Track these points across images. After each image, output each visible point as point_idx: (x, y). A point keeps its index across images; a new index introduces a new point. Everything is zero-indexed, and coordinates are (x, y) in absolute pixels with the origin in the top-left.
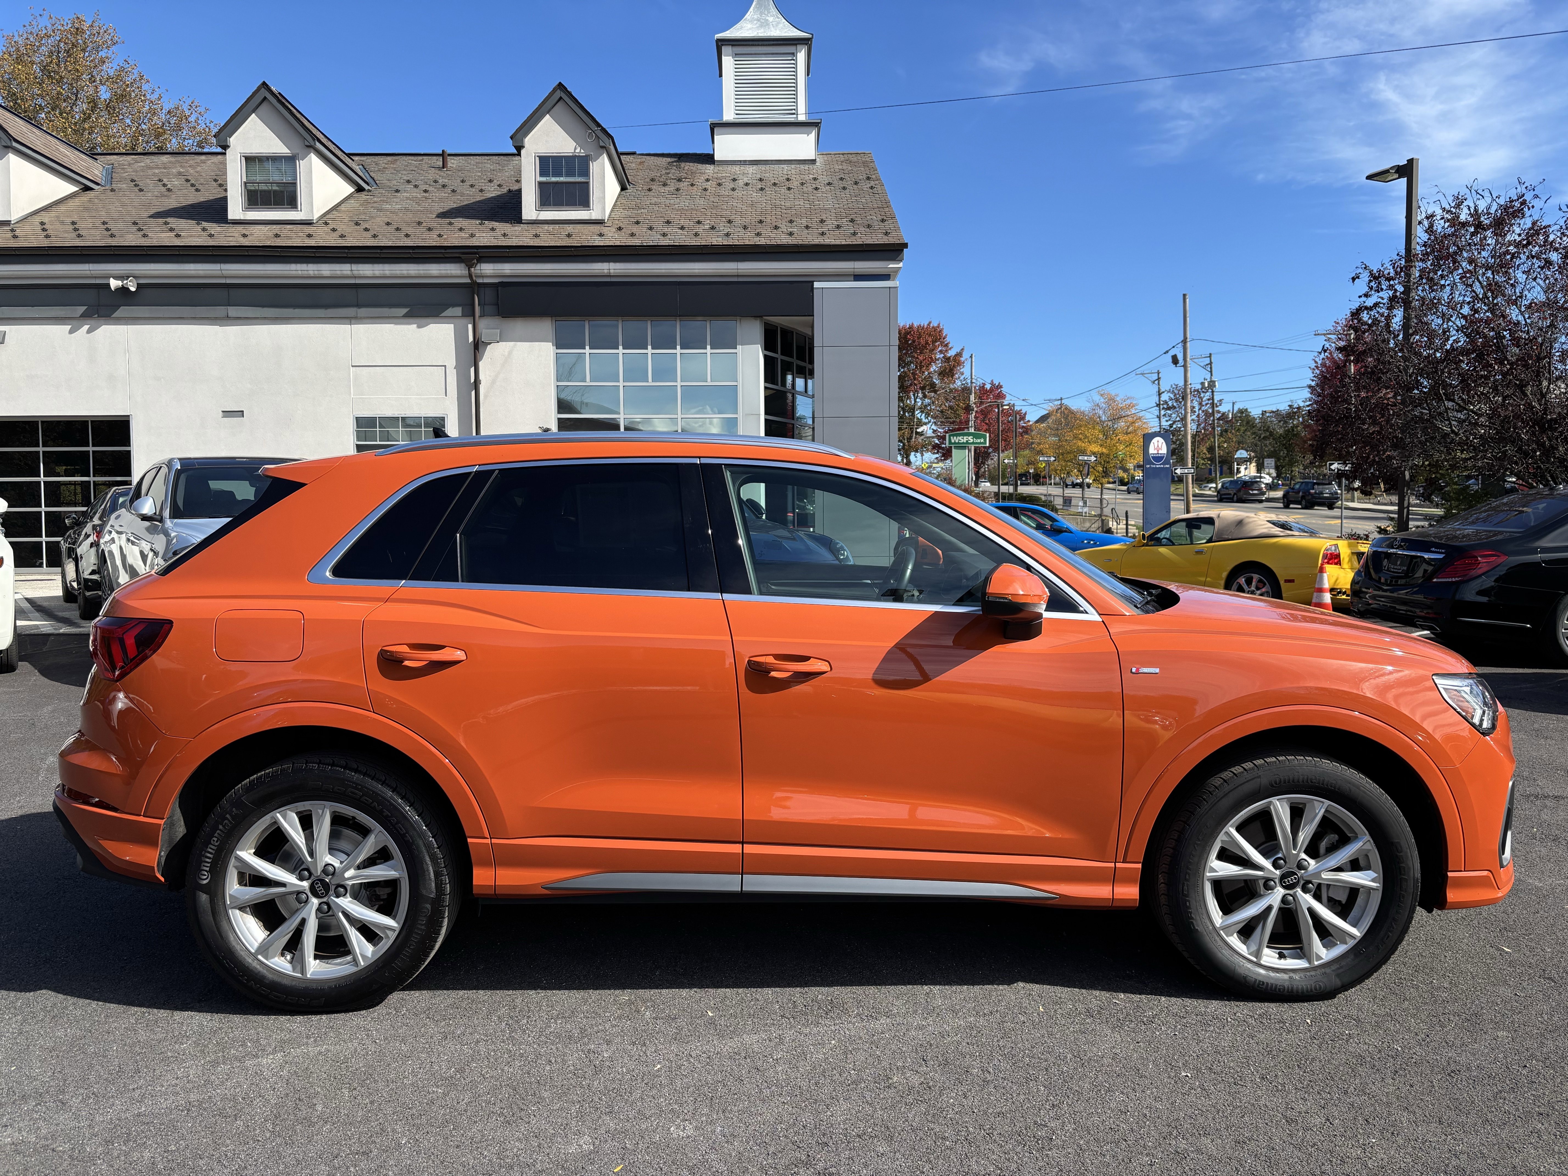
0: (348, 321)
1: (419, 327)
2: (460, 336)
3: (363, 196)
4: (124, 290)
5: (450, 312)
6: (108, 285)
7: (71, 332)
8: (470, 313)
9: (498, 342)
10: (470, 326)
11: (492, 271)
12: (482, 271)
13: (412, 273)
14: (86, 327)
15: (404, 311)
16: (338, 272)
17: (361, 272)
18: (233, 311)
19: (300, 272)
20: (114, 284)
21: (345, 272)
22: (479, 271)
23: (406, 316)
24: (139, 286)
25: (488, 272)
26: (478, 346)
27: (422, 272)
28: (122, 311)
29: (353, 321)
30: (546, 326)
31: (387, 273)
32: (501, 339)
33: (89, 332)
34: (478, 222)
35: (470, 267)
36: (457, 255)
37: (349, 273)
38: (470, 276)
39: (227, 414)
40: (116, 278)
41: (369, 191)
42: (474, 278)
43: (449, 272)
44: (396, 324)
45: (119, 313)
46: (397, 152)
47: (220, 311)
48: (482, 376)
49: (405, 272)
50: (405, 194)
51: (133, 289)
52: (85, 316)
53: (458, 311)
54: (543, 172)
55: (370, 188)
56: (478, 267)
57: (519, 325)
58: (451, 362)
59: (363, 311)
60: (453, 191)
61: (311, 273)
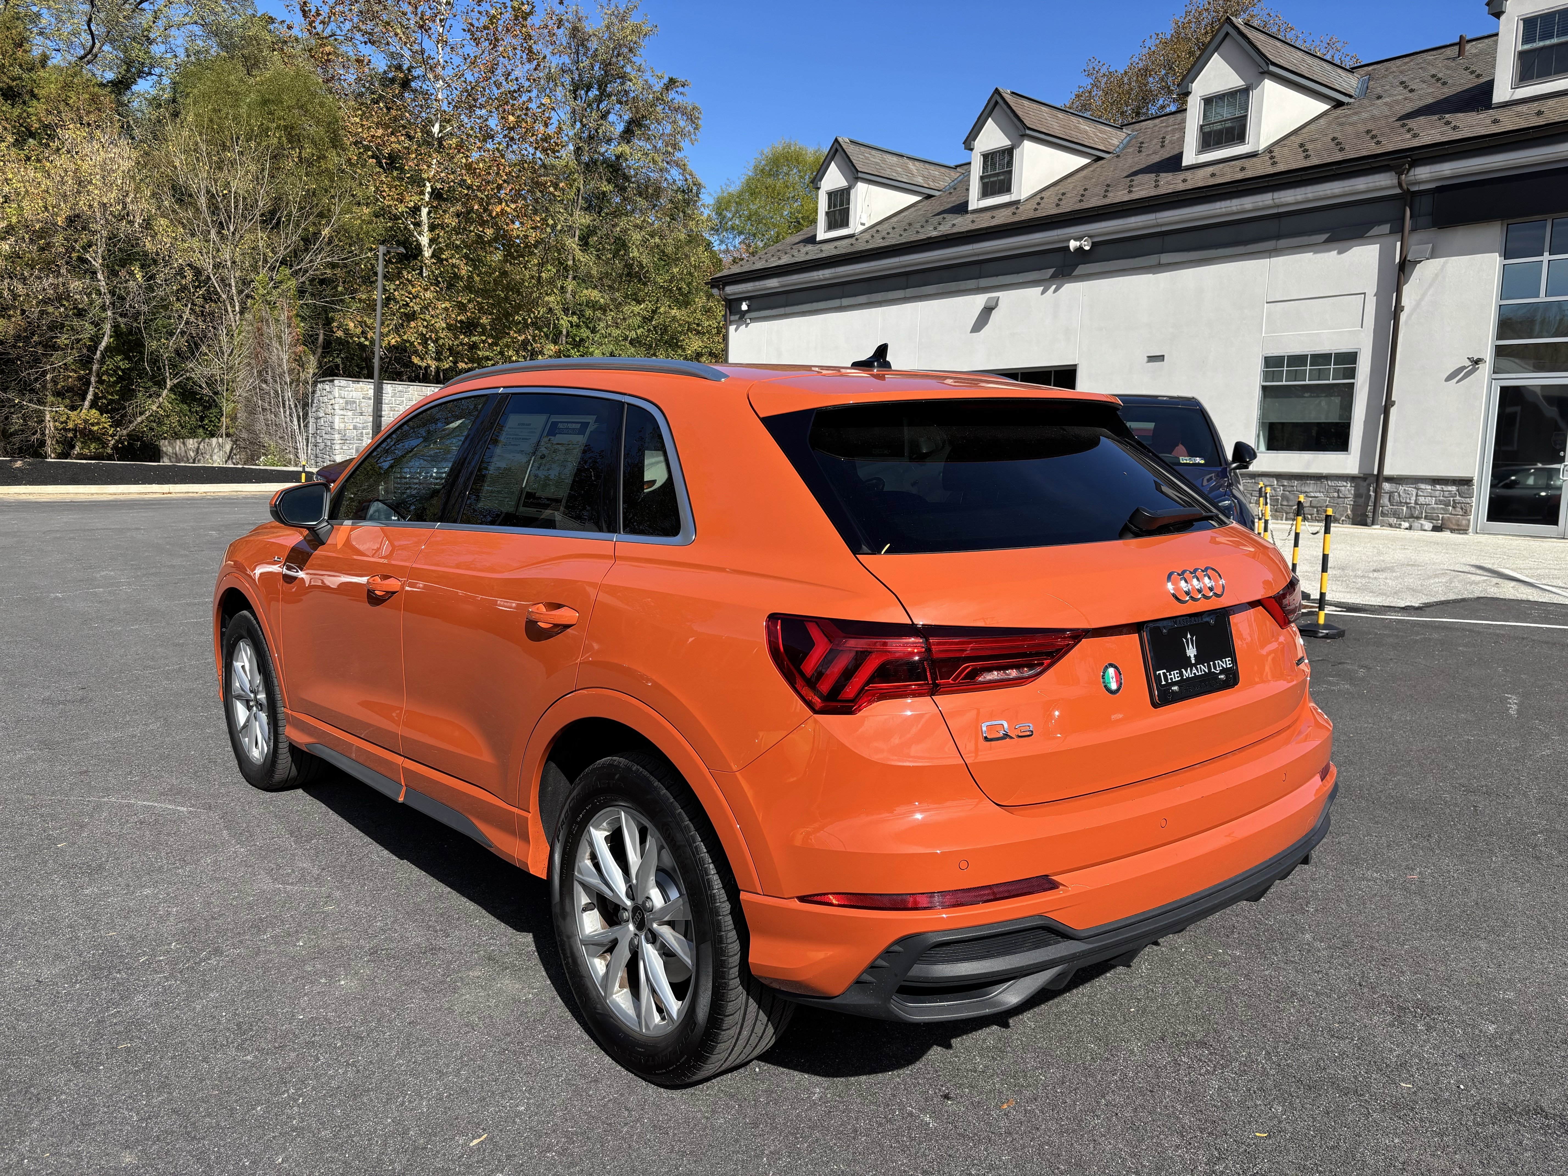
0: (1268, 254)
1: (1339, 253)
2: (1384, 257)
3: (1339, 111)
4: (1080, 249)
5: (1376, 231)
6: (1068, 247)
7: (1043, 293)
8: (1398, 229)
9: (1428, 259)
10: (1399, 244)
11: (1428, 175)
12: (1417, 177)
13: (1337, 191)
14: (1054, 287)
15: (1325, 236)
16: (1260, 204)
17: (1282, 200)
18: (1165, 258)
19: (1224, 210)
20: (1073, 245)
21: (1267, 203)
22: (1413, 178)
23: (1327, 241)
24: (1094, 245)
25: (1423, 176)
26: (1404, 268)
27: (1347, 189)
28: (1081, 269)
29: (1272, 254)
30: (1494, 232)
31: (1310, 196)
32: (1433, 255)
33: (1055, 291)
34: (1436, 117)
35: (1399, 174)
36: (1386, 163)
37: (1271, 202)
38: (1400, 185)
39: (1152, 359)
40: (1075, 240)
41: (1348, 104)
42: (1405, 187)
43: (1377, 184)
44: (1316, 252)
45: (1077, 272)
46: (1418, 50)
47: (1153, 259)
48: (1405, 301)
49: (1329, 192)
50: (1388, 100)
51: (1087, 248)
52: (1054, 277)
53: (1386, 228)
54: (1528, 37)
55: (1352, 100)
56: (1412, 173)
57: (1460, 235)
58: (1371, 288)
59: (1283, 243)
60: (1444, 83)
61: (1234, 208)
